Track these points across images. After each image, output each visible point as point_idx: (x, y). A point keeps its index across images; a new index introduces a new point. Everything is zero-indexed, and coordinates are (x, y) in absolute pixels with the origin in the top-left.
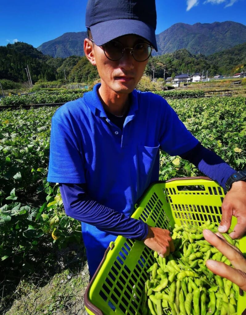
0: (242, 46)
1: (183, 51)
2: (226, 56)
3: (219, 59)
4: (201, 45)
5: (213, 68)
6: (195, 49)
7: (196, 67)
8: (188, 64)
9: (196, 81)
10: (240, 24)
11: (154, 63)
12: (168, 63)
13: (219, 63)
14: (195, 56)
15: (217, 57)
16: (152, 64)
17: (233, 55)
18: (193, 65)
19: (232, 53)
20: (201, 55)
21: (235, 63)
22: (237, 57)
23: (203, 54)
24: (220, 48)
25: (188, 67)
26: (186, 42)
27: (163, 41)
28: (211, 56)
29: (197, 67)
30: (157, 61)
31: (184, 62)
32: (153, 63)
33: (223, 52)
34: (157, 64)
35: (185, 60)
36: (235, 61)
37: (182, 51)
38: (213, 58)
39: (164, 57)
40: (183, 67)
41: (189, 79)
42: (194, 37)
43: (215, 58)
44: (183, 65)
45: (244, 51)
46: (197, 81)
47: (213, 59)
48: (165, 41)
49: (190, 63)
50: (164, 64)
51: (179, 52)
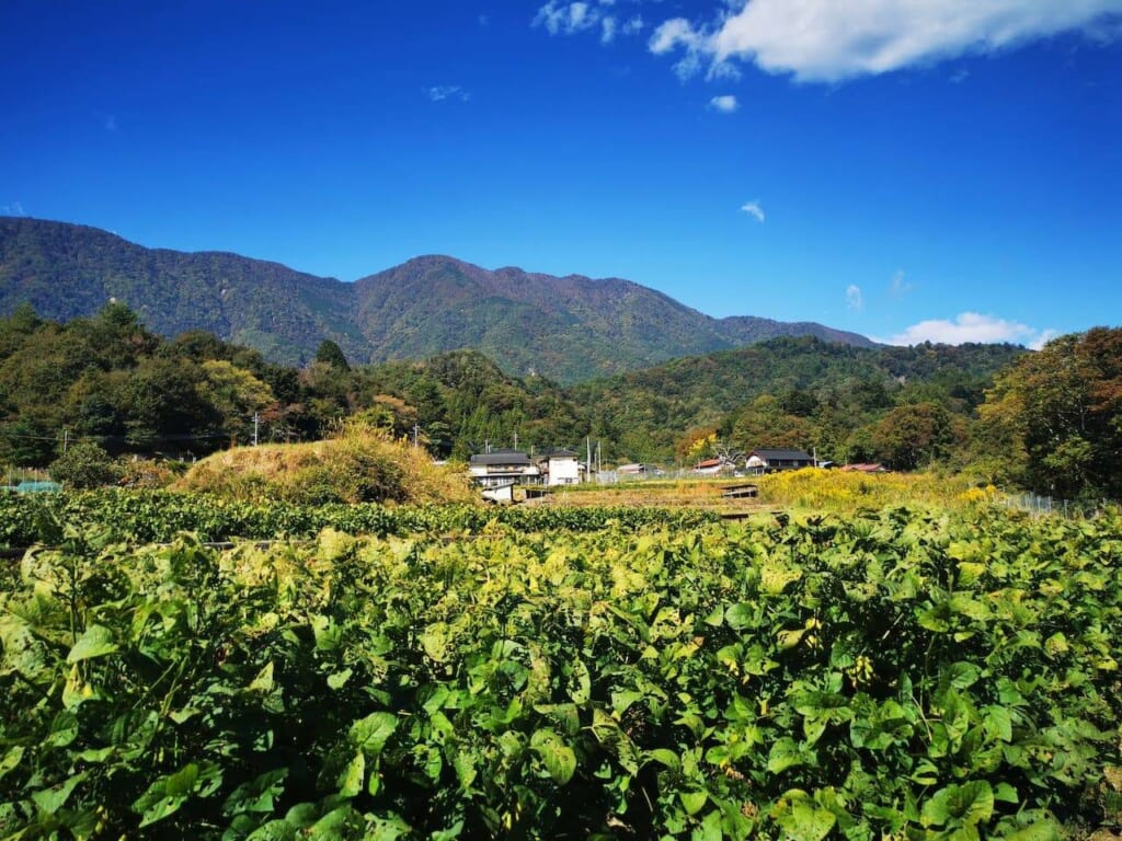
0: (684, 365)
1: (470, 357)
2: (638, 395)
3: (615, 402)
4: (536, 343)
5: (602, 435)
6: (516, 355)
7: (535, 425)
8: (499, 411)
9: (567, 480)
10: (659, 294)
11: (361, 394)
12: (423, 401)
13: (619, 417)
14: (521, 383)
15: (607, 393)
16: (351, 397)
17: (662, 392)
18: (524, 416)
19: (654, 383)
20: (542, 382)
21: (675, 423)
22: (677, 403)
23: (550, 379)
24: (608, 362)
25: (502, 422)
26: (476, 327)
27: (375, 310)
28: (584, 387)
29: (539, 425)
30: (376, 388)
31: (484, 403)
32: (357, 396)
33: (623, 380)
34: (376, 398)
35: (488, 393)
36: (674, 416)
37: (464, 360)
38: (591, 397)
39: (387, 373)
40: (480, 419)
41: (532, 470)
42: (504, 312)
43: (600, 397)
44: (480, 414)
45: (693, 384)
46: (571, 479)
47: (594, 402)
48: (382, 311)
49: (510, 407)
50: (406, 404)
51: (452, 360)
